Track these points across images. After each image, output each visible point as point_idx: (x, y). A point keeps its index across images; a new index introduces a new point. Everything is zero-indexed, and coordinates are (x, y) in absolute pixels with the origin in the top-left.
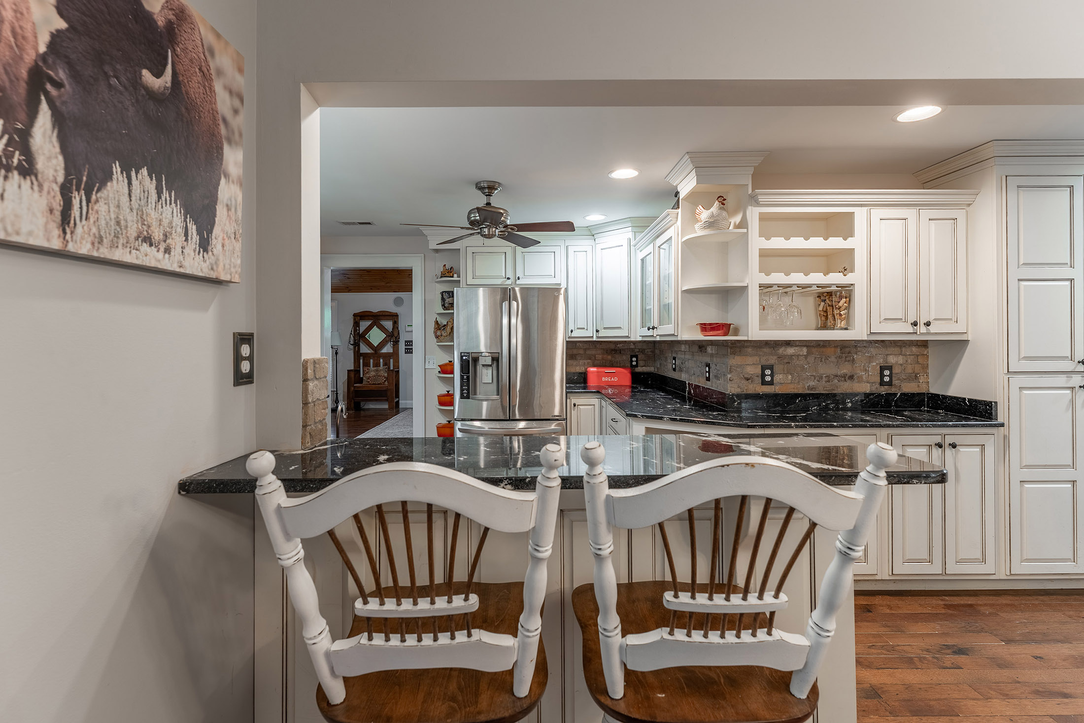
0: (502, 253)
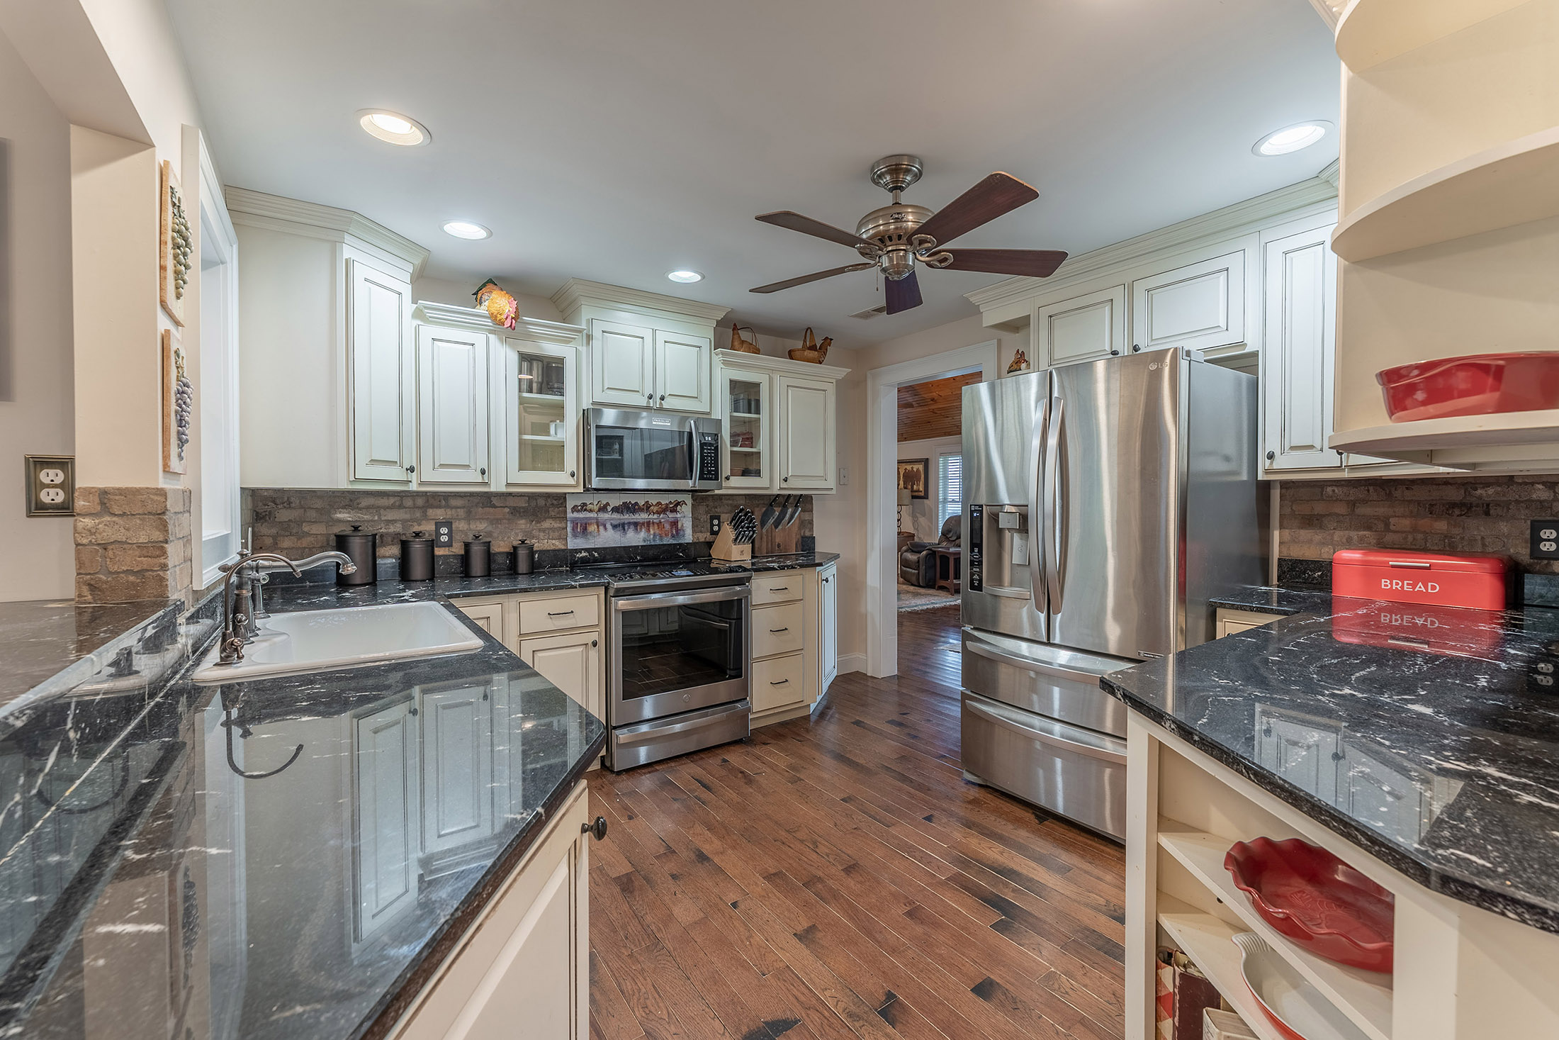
0: (1102, 302)
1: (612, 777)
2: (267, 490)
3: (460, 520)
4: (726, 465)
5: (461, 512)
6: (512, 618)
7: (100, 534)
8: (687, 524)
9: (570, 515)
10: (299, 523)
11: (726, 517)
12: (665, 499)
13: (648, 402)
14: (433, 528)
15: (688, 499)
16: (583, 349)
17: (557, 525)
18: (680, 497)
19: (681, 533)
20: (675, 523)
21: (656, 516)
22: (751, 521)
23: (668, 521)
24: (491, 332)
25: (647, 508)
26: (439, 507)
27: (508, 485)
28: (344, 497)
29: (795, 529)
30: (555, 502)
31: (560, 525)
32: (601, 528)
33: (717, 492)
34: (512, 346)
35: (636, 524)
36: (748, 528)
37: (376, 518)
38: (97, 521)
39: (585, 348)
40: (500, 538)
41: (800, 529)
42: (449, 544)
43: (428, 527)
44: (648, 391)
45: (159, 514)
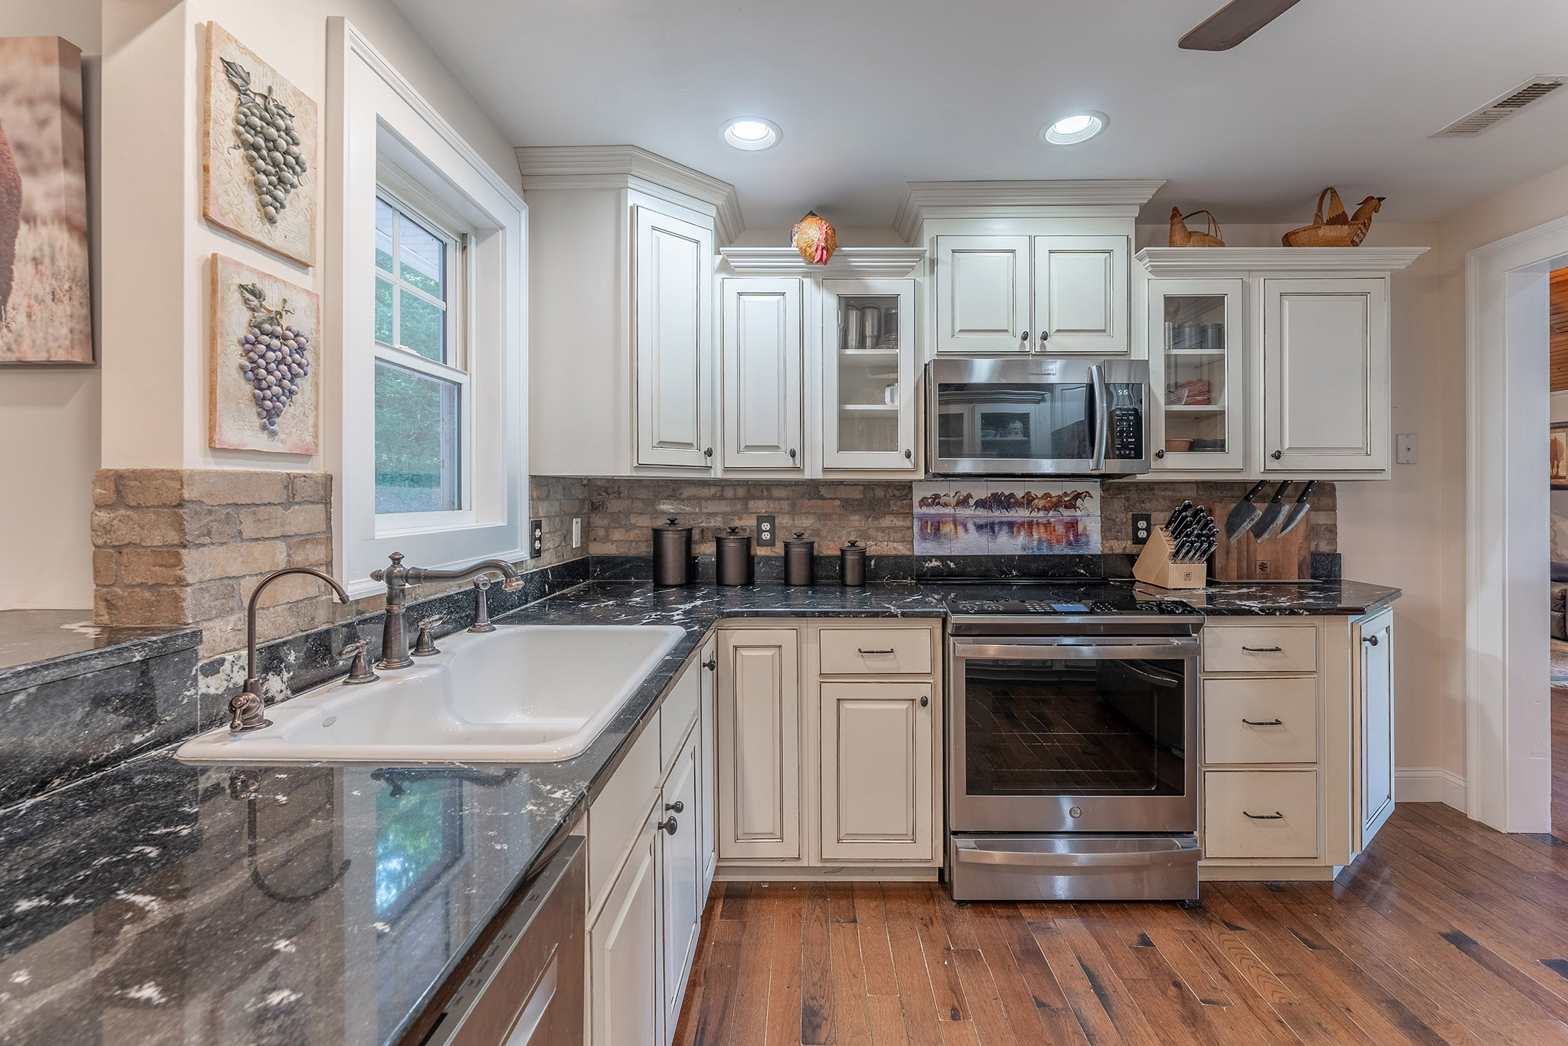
1: (949, 907)
2: (601, 479)
3: (783, 514)
4: (1156, 434)
5: (785, 505)
6: (810, 650)
7: (115, 532)
8: (1092, 525)
9: (917, 510)
10: (628, 514)
11: (1160, 517)
12: (1056, 490)
13: (1022, 345)
14: (754, 522)
15: (1095, 488)
16: (925, 281)
17: (899, 523)
18: (1080, 486)
19: (1083, 539)
20: (1072, 525)
21: (1041, 514)
22: (1206, 524)
23: (1061, 521)
24: (806, 275)
25: (1028, 501)
26: (762, 498)
27: (825, 470)
28: (667, 487)
29: (1299, 539)
30: (898, 493)
31: (903, 524)
32: (960, 529)
33: (1140, 478)
34: (829, 289)
35: (1011, 525)
36: (1199, 536)
37: (697, 510)
38: (112, 515)
39: (927, 279)
40: (829, 538)
41: (1307, 538)
42: (771, 543)
43: (749, 522)
44: (1023, 326)
45: (174, 507)
